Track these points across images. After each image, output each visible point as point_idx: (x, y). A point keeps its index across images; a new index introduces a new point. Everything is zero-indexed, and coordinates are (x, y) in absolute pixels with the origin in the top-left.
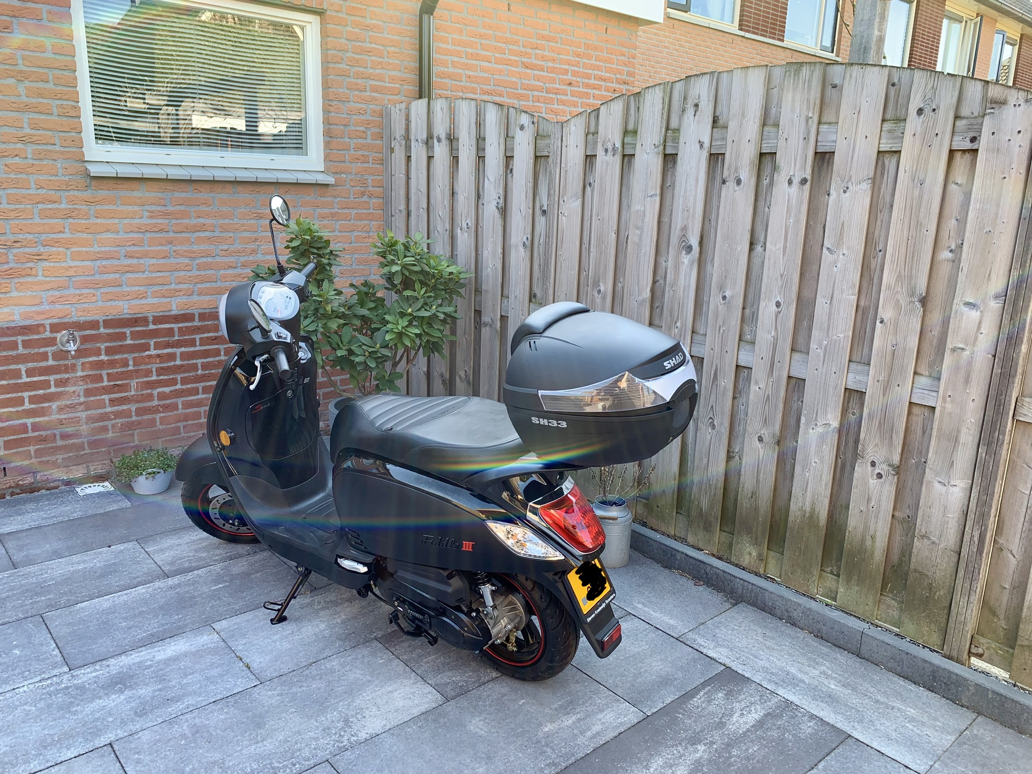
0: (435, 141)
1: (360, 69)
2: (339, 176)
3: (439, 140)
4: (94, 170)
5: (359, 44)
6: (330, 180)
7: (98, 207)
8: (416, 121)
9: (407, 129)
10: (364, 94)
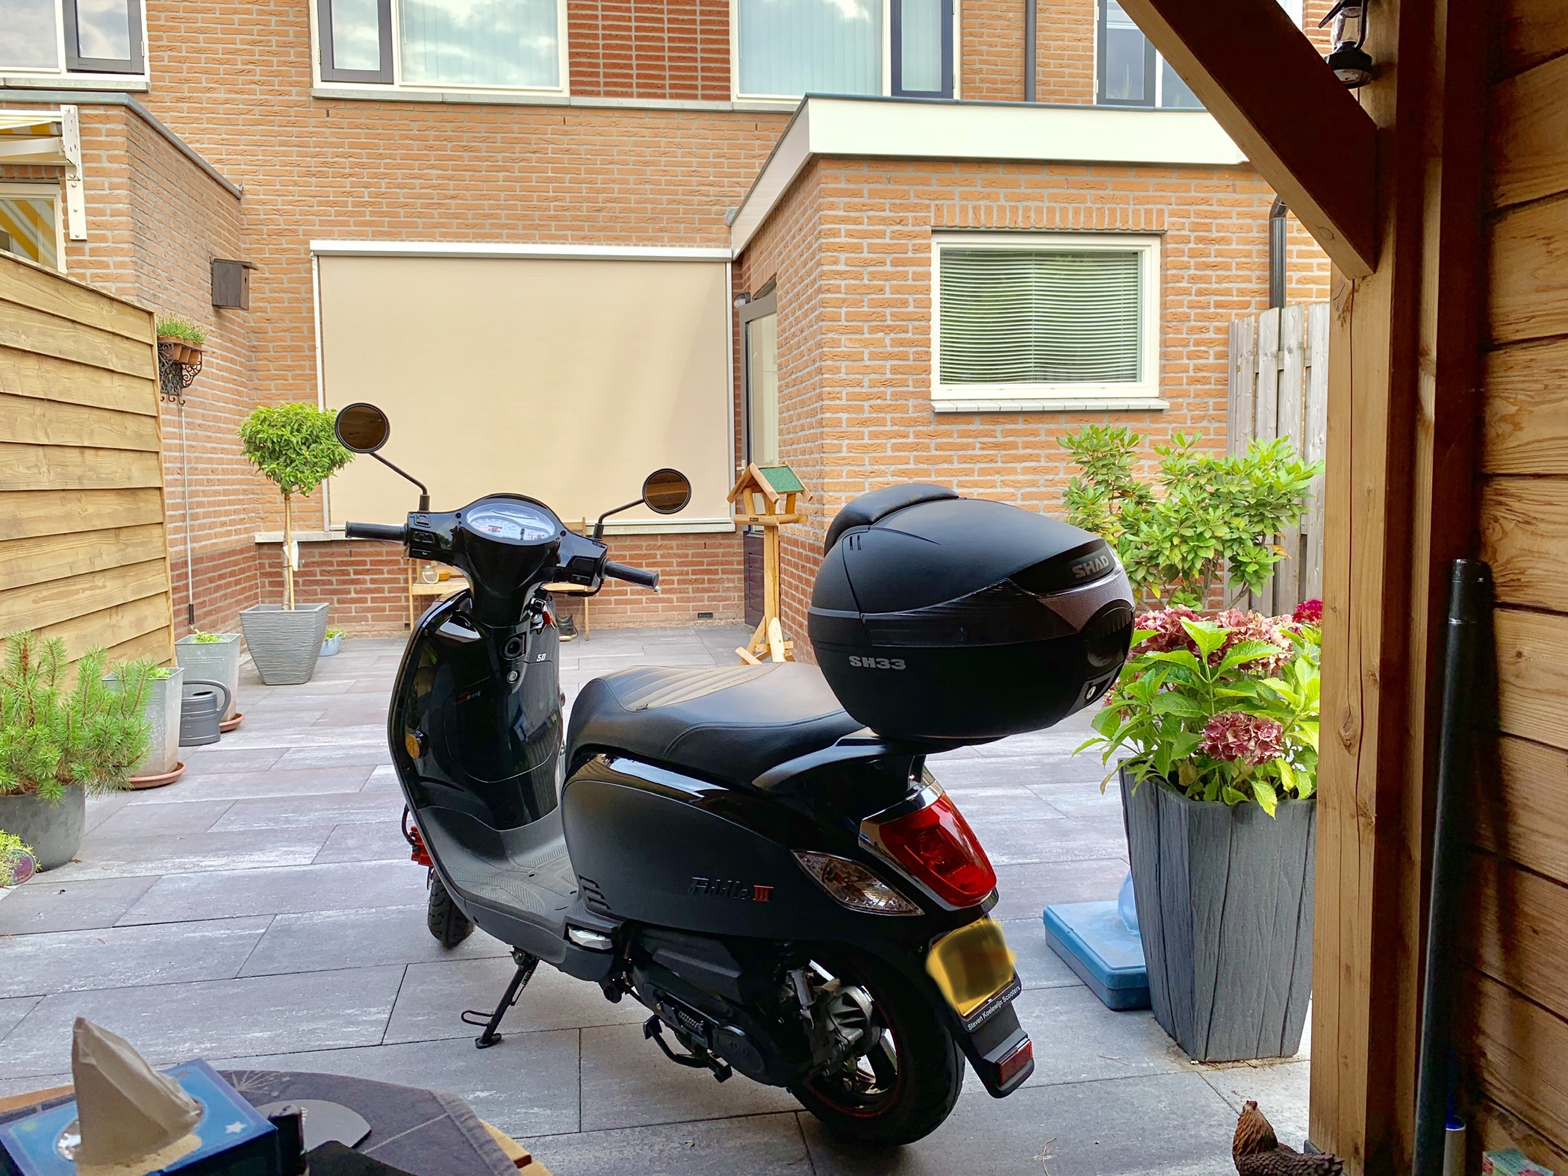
0: (1286, 352)
1: (1204, 286)
2: (1174, 400)
3: (1290, 351)
4: (940, 407)
5: (1204, 259)
6: (1163, 404)
7: (939, 440)
8: (1265, 334)
9: (1256, 344)
10: (1206, 311)
